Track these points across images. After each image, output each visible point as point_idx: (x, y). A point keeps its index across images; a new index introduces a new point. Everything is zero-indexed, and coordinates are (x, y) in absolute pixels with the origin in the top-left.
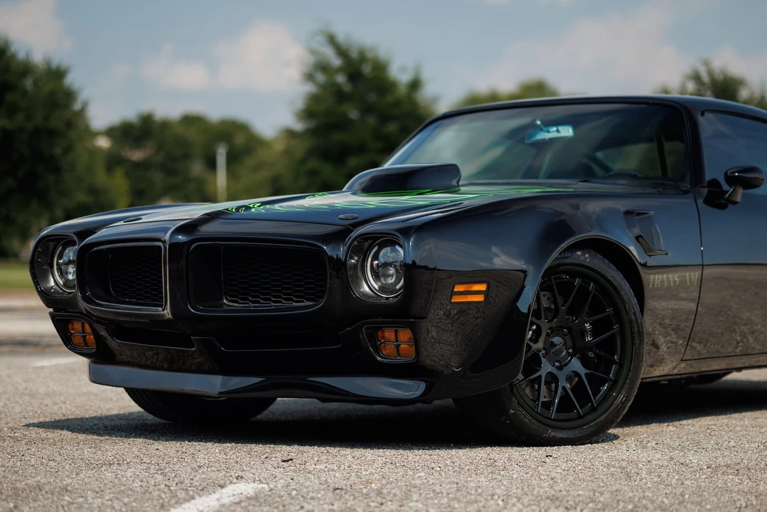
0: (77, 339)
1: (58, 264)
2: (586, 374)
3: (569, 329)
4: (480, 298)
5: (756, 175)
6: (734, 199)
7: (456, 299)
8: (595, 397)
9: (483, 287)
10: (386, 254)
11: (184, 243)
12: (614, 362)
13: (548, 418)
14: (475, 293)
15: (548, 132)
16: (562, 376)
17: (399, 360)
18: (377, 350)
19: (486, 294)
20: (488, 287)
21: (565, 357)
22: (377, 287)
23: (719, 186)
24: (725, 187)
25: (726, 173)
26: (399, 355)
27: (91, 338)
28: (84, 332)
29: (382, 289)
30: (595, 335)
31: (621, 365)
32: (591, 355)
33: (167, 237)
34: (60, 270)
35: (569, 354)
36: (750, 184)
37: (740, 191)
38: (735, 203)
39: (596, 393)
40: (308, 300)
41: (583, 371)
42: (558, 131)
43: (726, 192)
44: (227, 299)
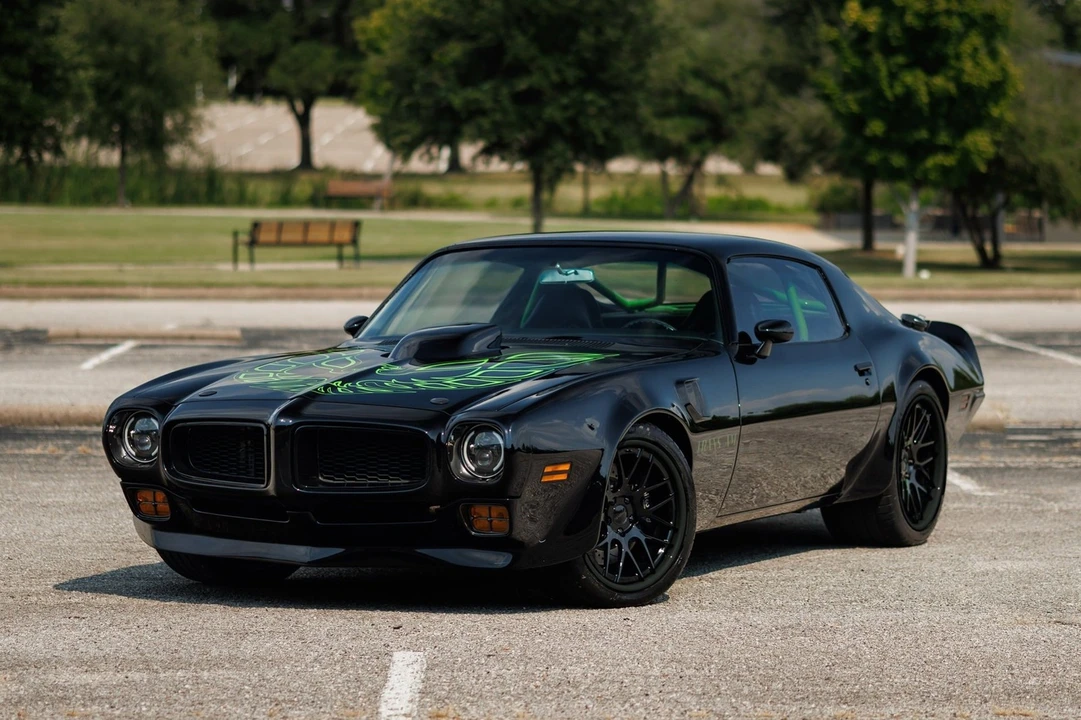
0: (146, 507)
1: (129, 434)
2: (646, 540)
3: (631, 498)
4: (563, 477)
5: (785, 330)
6: (763, 354)
7: (545, 479)
8: (654, 560)
9: (566, 467)
10: (483, 439)
11: (290, 426)
12: (669, 528)
13: (613, 582)
14: (560, 473)
15: (567, 274)
16: (624, 541)
17: (492, 534)
18: (471, 526)
19: (568, 473)
20: (571, 467)
21: (627, 524)
22: (473, 469)
23: (749, 340)
24: (755, 341)
25: (756, 328)
26: (492, 529)
27: (164, 507)
28: (155, 501)
29: (478, 471)
30: (652, 503)
31: (676, 531)
32: (648, 520)
33: (271, 420)
34: (131, 441)
35: (630, 521)
36: (778, 339)
37: (770, 345)
38: (765, 357)
39: (654, 558)
40: (404, 478)
41: (642, 538)
42: (576, 273)
43: (757, 347)
44: (322, 476)
